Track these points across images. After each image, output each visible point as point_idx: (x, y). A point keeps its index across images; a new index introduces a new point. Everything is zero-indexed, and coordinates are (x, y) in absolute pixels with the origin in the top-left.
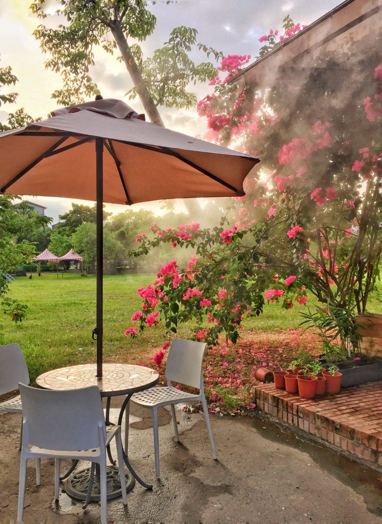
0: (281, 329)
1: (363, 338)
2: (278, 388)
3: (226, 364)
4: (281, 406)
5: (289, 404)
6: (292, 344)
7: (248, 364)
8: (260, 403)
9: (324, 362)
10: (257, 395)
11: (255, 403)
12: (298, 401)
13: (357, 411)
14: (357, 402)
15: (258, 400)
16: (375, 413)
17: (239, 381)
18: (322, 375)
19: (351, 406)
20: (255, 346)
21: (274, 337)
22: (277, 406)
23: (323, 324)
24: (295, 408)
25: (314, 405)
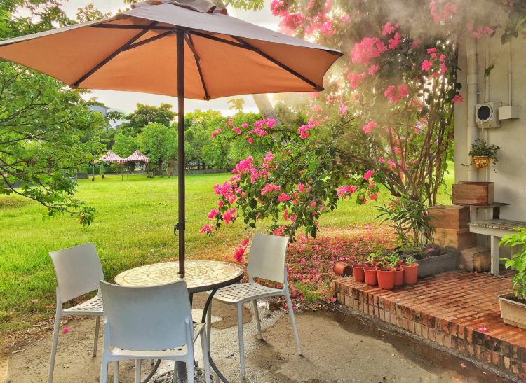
0: (355, 224)
1: (436, 229)
2: (357, 281)
3: (304, 260)
4: (361, 299)
5: (370, 296)
6: (367, 239)
7: (326, 259)
8: (341, 296)
9: (400, 253)
10: (337, 290)
11: (336, 297)
12: (378, 292)
13: (435, 299)
14: (434, 291)
15: (338, 294)
16: (453, 300)
17: (318, 276)
18: (399, 267)
19: (430, 295)
20: (331, 242)
21: (348, 233)
22: (358, 299)
23: (397, 216)
24: (376, 299)
25: (394, 296)
